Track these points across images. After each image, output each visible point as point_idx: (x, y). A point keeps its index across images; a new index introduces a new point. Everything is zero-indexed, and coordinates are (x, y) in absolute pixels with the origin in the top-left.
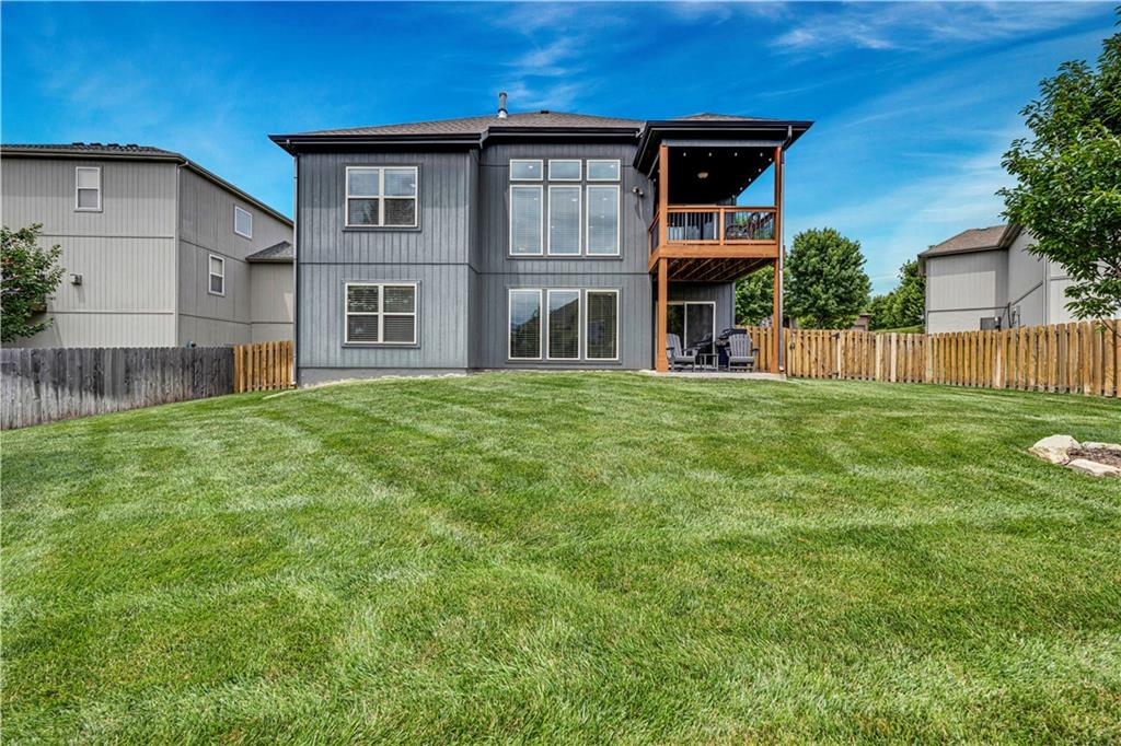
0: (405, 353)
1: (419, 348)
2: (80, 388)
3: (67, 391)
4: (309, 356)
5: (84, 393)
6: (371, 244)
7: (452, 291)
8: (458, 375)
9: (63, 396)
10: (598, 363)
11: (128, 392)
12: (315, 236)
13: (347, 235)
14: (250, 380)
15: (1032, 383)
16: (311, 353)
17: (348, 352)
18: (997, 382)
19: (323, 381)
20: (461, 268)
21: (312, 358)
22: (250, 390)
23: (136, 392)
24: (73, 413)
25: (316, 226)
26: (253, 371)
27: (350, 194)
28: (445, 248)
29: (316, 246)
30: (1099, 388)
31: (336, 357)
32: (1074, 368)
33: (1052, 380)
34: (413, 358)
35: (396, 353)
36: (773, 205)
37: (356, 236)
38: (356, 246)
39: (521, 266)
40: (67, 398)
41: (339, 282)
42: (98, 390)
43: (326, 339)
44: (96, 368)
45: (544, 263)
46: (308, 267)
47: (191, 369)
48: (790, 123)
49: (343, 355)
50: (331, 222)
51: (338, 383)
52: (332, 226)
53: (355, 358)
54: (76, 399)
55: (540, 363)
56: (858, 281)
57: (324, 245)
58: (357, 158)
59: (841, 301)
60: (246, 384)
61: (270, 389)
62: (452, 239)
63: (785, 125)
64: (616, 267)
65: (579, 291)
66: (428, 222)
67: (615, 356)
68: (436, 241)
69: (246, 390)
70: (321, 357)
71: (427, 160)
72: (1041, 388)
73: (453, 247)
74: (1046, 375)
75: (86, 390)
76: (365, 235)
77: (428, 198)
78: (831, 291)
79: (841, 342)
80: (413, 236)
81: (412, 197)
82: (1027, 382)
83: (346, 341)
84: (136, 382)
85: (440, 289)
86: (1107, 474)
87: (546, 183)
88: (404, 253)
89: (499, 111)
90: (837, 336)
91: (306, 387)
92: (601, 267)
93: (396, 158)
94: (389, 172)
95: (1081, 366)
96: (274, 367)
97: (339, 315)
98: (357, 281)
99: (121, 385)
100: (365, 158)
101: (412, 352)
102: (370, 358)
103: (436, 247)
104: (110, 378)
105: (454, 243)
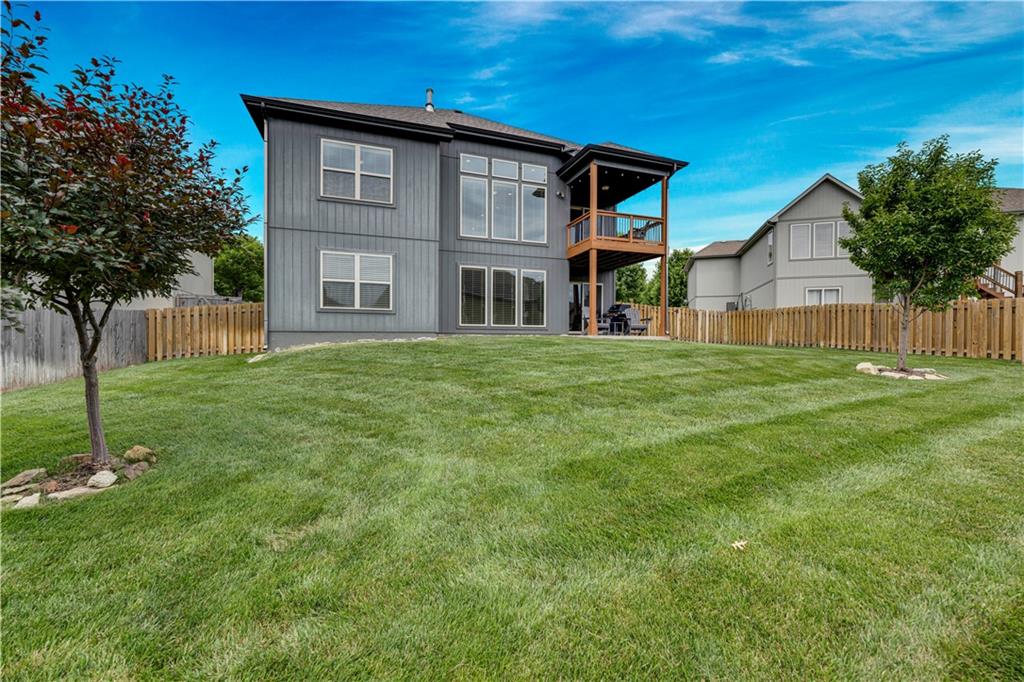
0: (381, 318)
1: (395, 314)
2: (24, 353)
3: (12, 354)
4: (281, 320)
5: (27, 359)
6: (347, 215)
7: (425, 264)
8: (430, 339)
9: (9, 362)
10: (530, 329)
11: (64, 357)
12: (287, 202)
13: (322, 204)
14: (169, 347)
15: (791, 341)
16: (284, 318)
17: (324, 317)
18: (770, 342)
19: (297, 345)
20: (432, 244)
21: (284, 322)
22: (169, 358)
23: (70, 359)
24: (18, 381)
25: (288, 192)
26: (174, 337)
27: (325, 165)
28: (418, 225)
29: (289, 211)
30: (828, 343)
31: (310, 320)
32: (814, 331)
33: (802, 340)
34: (389, 323)
35: (372, 318)
36: (660, 217)
37: (331, 206)
38: (331, 215)
39: (470, 246)
40: (13, 364)
41: (313, 250)
42: (39, 356)
43: (299, 304)
44: (37, 330)
45: (488, 245)
46: (279, 233)
47: (113, 333)
48: (676, 161)
49: (318, 319)
50: (304, 189)
51: (312, 346)
52: (305, 193)
53: (329, 322)
54: (20, 365)
55: (485, 329)
56: (640, 273)
57: (297, 211)
58: (331, 132)
59: (629, 287)
60: (164, 351)
61: (196, 355)
62: (425, 217)
63: (672, 162)
64: (543, 252)
65: (516, 270)
66: (402, 201)
67: (543, 324)
68: (410, 216)
69: (164, 357)
70: (294, 322)
71: (402, 144)
72: (796, 344)
73: (425, 225)
74: (799, 337)
75: (28, 355)
76: (340, 206)
77: (402, 178)
78: (623, 279)
79: (679, 315)
80: (388, 213)
81: (388, 176)
82: (788, 341)
83: (322, 306)
84: (70, 347)
85: (414, 261)
86: (901, 378)
87: (490, 177)
88: (380, 227)
89: (427, 105)
90: (677, 311)
91: (278, 350)
92: (533, 252)
93: (371, 138)
94: (364, 150)
95: (818, 331)
96: (201, 333)
97: (313, 281)
98: (332, 250)
99: (58, 351)
100: (340, 133)
101: (387, 317)
102: (344, 322)
103: (410, 224)
104: (49, 342)
105: (426, 221)
